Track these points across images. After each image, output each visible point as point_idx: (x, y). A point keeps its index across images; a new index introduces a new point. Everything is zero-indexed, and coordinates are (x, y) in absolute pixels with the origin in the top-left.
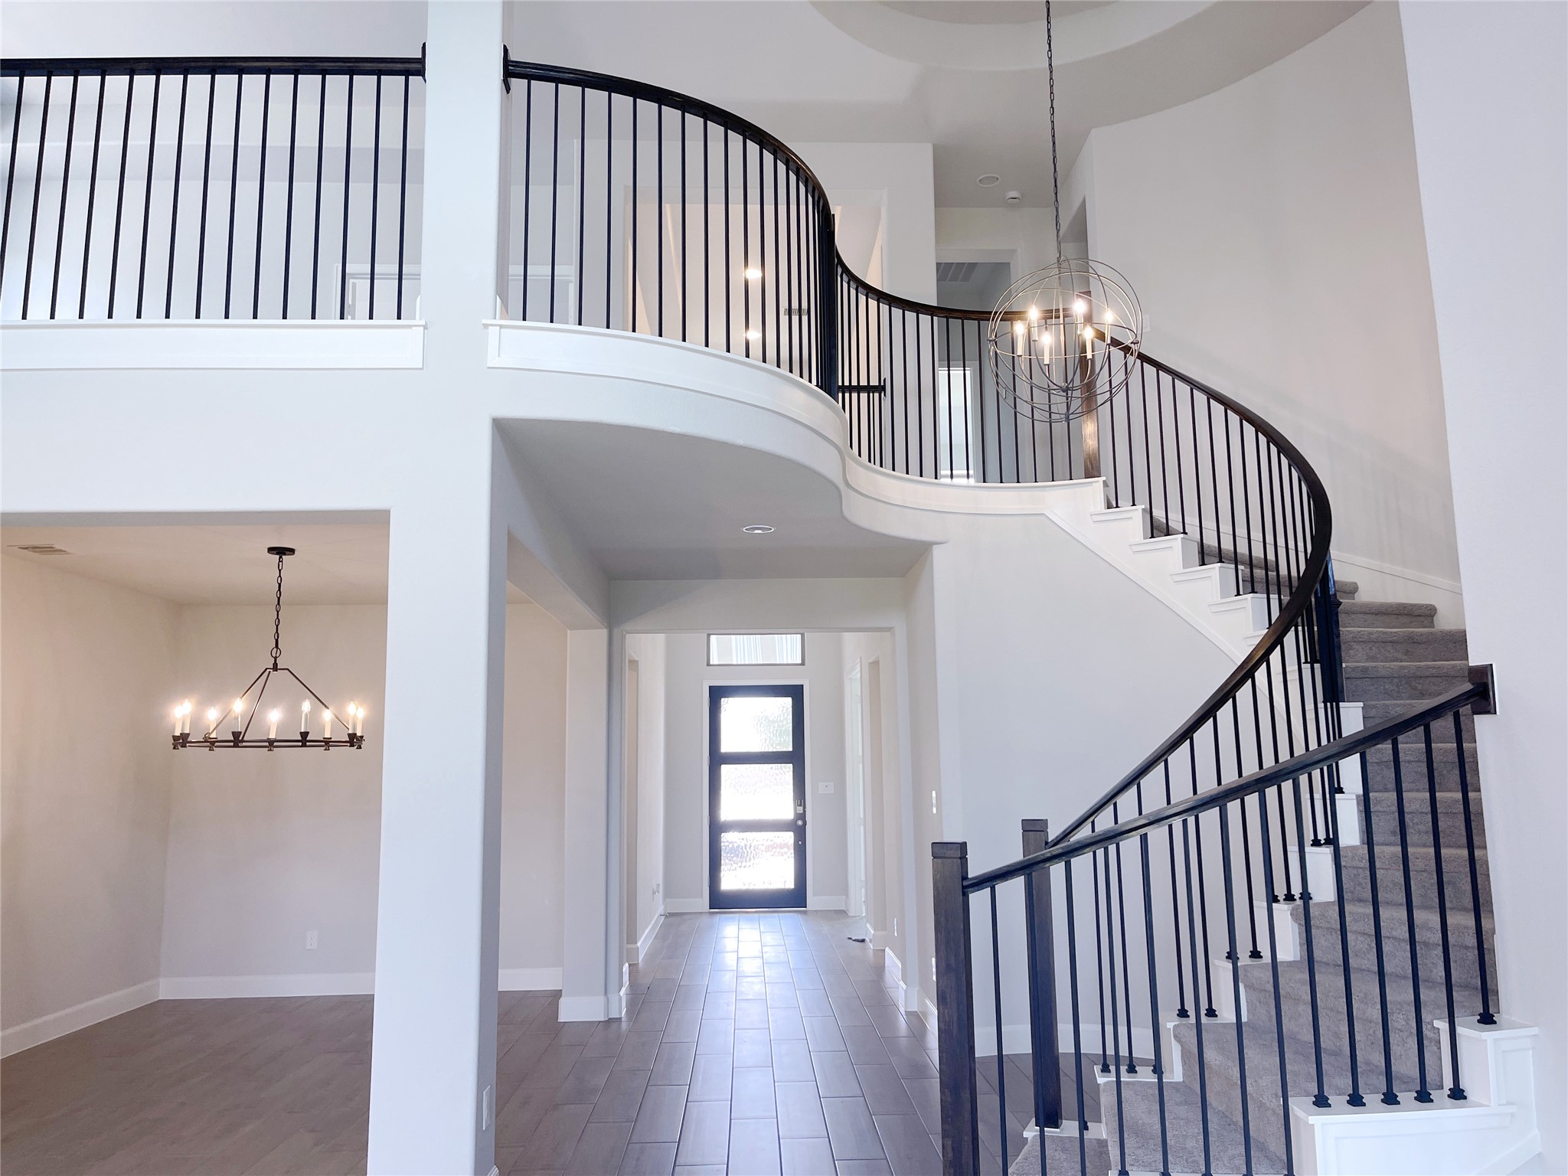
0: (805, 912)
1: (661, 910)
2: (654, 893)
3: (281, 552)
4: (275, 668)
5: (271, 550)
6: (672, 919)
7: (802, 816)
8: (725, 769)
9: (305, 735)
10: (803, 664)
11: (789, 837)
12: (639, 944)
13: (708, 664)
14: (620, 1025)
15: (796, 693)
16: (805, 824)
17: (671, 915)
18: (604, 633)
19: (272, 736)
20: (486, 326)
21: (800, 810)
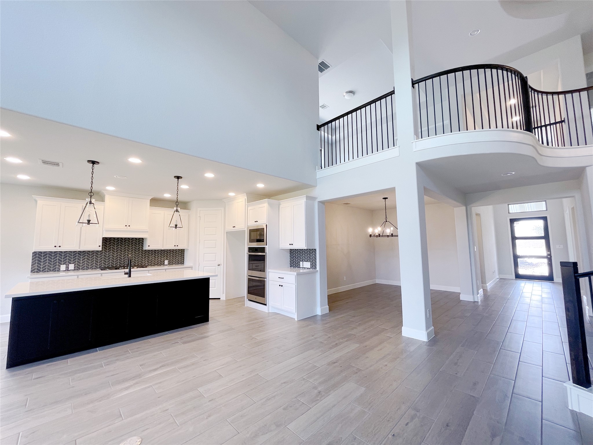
0: (553, 283)
1: (498, 277)
2: (493, 272)
3: (385, 198)
4: (386, 221)
5: (383, 198)
6: (501, 280)
7: (550, 255)
8: (517, 241)
9: (392, 234)
10: (547, 210)
11: (546, 261)
12: (487, 285)
13: (509, 213)
14: (478, 303)
15: (545, 219)
16: (551, 257)
17: (501, 279)
18: (464, 208)
19: (388, 235)
20: (412, 143)
21: (549, 253)
